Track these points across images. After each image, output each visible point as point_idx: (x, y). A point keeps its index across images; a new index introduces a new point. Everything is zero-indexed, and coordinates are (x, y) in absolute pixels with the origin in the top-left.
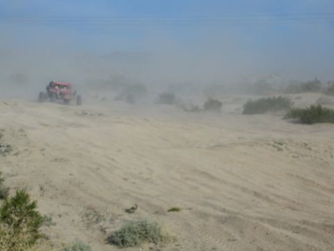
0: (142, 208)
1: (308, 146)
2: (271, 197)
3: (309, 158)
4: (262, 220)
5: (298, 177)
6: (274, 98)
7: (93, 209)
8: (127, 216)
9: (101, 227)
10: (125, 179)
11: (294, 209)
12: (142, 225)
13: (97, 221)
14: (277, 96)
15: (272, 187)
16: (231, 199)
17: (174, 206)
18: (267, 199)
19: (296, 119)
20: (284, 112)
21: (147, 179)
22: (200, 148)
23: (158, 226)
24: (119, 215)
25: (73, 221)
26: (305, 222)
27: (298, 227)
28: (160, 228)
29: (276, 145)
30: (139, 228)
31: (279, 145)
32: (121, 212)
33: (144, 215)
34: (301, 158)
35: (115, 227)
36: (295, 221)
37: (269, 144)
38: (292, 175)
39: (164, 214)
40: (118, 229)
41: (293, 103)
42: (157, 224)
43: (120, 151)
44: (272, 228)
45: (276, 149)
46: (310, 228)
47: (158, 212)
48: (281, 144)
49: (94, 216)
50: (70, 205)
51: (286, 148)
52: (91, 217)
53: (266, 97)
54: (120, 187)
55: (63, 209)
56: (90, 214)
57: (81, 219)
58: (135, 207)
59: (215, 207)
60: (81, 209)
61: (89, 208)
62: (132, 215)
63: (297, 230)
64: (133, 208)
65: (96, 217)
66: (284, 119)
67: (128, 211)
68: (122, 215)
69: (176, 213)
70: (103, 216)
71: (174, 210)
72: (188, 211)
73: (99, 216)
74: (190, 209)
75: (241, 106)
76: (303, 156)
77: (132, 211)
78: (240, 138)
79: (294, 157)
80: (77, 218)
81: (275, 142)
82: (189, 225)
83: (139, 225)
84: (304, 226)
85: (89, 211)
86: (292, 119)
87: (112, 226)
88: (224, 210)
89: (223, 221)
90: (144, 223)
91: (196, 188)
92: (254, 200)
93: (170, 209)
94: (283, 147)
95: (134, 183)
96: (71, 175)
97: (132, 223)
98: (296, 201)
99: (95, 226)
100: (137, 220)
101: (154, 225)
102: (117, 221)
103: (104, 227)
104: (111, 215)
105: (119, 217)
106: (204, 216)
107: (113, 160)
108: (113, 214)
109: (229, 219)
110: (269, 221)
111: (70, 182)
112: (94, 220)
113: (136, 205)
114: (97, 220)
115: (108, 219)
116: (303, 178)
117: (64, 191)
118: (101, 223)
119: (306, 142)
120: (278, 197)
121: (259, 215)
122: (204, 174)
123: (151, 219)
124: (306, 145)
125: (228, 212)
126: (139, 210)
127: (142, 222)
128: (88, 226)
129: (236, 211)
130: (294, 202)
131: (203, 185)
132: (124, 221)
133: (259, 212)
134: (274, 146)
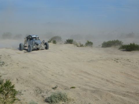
1: (129, 60)
2: (114, 82)
3: (130, 65)
4: (110, 91)
5: (125, 73)
6: (115, 40)
7: (39, 88)
8: (53, 91)
10: (52, 75)
11: (123, 87)
16: (97, 83)
17: (73, 86)
18: (112, 83)
19: (124, 49)
20: (119, 46)
21: (62, 75)
22: (84, 62)
23: (66, 95)
26: (128, 92)
30: (58, 96)
32: (50, 89)
33: (60, 90)
34: (126, 65)
36: (124, 91)
37: (113, 60)
38: (122, 72)
39: (68, 89)
40: (49, 96)
41: (123, 43)
43: (50, 63)
44: (114, 95)
45: (116, 62)
46: (130, 94)
47: (66, 89)
48: (118, 60)
49: (39, 91)
50: (29, 86)
51: (120, 61)
54: (50, 79)
55: (26, 88)
56: (38, 90)
57: (34, 92)
59: (90, 86)
60: (34, 88)
61: (37, 88)
62: (55, 90)
63: (124, 95)
64: (55, 87)
65: (40, 91)
66: (119, 49)
67: (53, 88)
70: (43, 91)
71: (72, 88)
72: (79, 88)
73: (41, 91)
75: (101, 44)
78: (100, 58)
79: (123, 65)
80: (32, 92)
81: (115, 59)
82: (79, 94)
84: (128, 94)
85: (37, 89)
87: (46, 95)
88: (94, 88)
89: (93, 92)
90: (60, 93)
91: (82, 79)
92: (106, 83)
93: (71, 87)
95: (56, 77)
96: (29, 74)
97: (55, 93)
98: (124, 83)
99: (40, 95)
100: (57, 92)
101: (64, 94)
102: (49, 93)
103: (44, 95)
104: (46, 90)
106: (85, 90)
107: (47, 67)
109: (96, 91)
110: (113, 92)
111: (29, 77)
112: (39, 92)
113: (57, 86)
114: (40, 92)
115: (45, 92)
116: (127, 74)
117: (27, 81)
118: (42, 94)
120: (117, 81)
121: (109, 89)
122: (85, 73)
123: (63, 92)
124: (128, 60)
125: (96, 88)
126: (58, 88)
127: (59, 93)
128: (37, 95)
129: (99, 88)
131: (85, 77)
133: (109, 88)
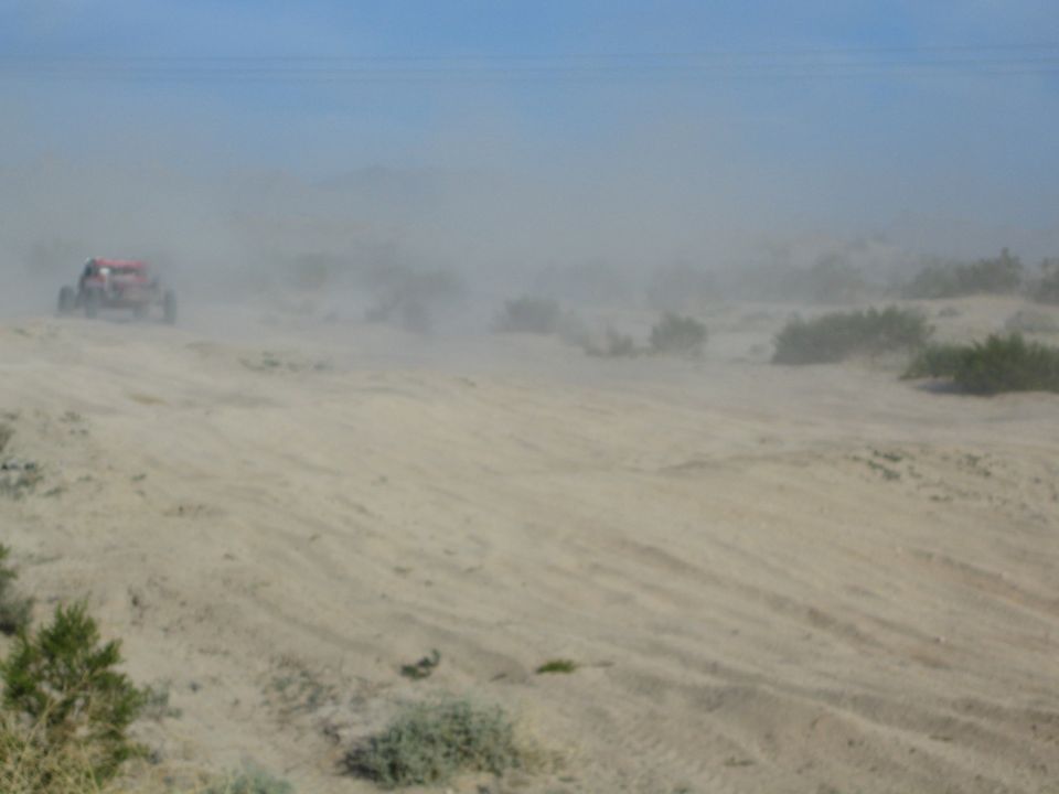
0: (453, 661)
1: (981, 464)
2: (865, 627)
3: (984, 503)
4: (834, 698)
5: (948, 562)
6: (873, 313)
7: (298, 665)
8: (407, 689)
9: (324, 721)
10: (401, 571)
11: (935, 664)
12: (455, 717)
13: (313, 703)
14: (881, 306)
15: (866, 593)
16: (735, 632)
17: (555, 657)
18: (850, 632)
19: (942, 380)
20: (903, 358)
21: (471, 570)
22: (636, 470)
23: (505, 720)
24: (381, 685)
25: (237, 702)
26: (970, 706)
27: (948, 722)
28: (510, 726)
29: (878, 461)
30: (445, 727)
31: (887, 462)
32: (386, 673)
33: (461, 684)
34: (957, 501)
35: (367, 723)
36: (941, 701)
37: (856, 459)
38: (929, 556)
39: (523, 680)
40: (378, 727)
41: (933, 329)
42: (500, 712)
43: (383, 480)
44: (865, 726)
45: (880, 473)
46: (985, 723)
47: (506, 674)
48: (894, 459)
49: (303, 687)
50: (226, 653)
51: (911, 468)
52: (291, 690)
53: (847, 310)
54: (384, 596)
55: (203, 667)
56: (289, 681)
57: (261, 698)
58: (431, 657)
59: (685, 660)
60: (261, 666)
61: (286, 662)
62: (424, 683)
63: (944, 730)
64: (425, 663)
65: (309, 692)
66: (906, 377)
67: (410, 671)
68: (389, 685)
69: (560, 676)
70: (331, 688)
71: (555, 667)
72: (601, 671)
73: (319, 688)
74: (606, 664)
75: (766, 340)
76: (964, 495)
77: (422, 670)
78: (763, 441)
79: (935, 498)
80: (250, 695)
81: (876, 453)
82: (602, 715)
83: (446, 716)
84: (965, 719)
85: (285, 673)
86: (927, 380)
87: (357, 717)
88: (713, 668)
89: (712, 701)
90: (461, 711)
91: (625, 599)
92: (809, 637)
93: (542, 662)
94: (900, 467)
95: (428, 583)
96: (228, 557)
97: (422, 709)
98: (943, 639)
99: (308, 719)
100: (438, 701)
101: (493, 716)
102: (374, 703)
103: (335, 721)
104: (354, 685)
105: (385, 691)
106: (652, 686)
107: (362, 510)
108: (363, 682)
109: (730, 696)
110: (857, 702)
111: (226, 582)
112: (303, 699)
113: (436, 654)
114: (312, 700)
115: (347, 696)
116: (964, 567)
117: (208, 609)
118: (325, 711)
119: (976, 452)
120: (885, 624)
121: (825, 684)
122: (650, 553)
123: (481, 696)
124: (973, 460)
125: (728, 673)
126: (443, 668)
127: (454, 707)
128: (284, 718)
129: (752, 669)
130: (937, 641)
131: (649, 588)
132: (399, 703)
133: (825, 675)
134: (872, 465)
